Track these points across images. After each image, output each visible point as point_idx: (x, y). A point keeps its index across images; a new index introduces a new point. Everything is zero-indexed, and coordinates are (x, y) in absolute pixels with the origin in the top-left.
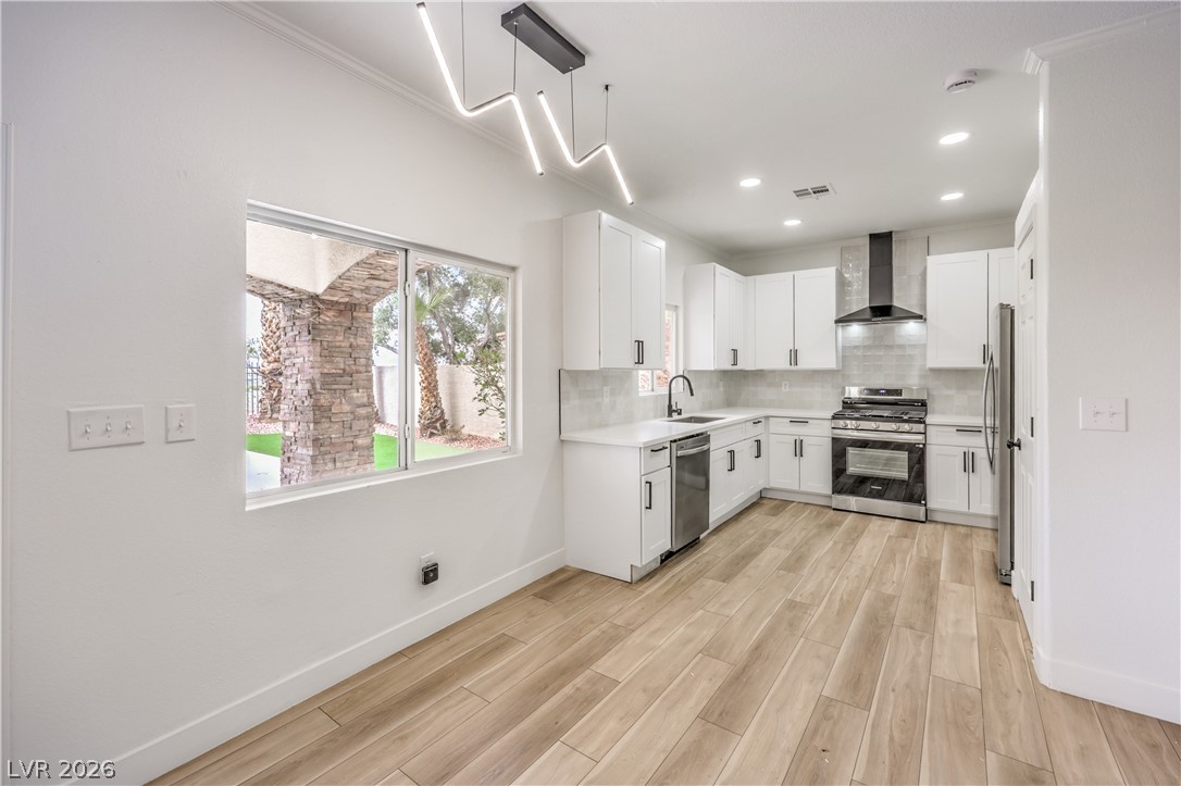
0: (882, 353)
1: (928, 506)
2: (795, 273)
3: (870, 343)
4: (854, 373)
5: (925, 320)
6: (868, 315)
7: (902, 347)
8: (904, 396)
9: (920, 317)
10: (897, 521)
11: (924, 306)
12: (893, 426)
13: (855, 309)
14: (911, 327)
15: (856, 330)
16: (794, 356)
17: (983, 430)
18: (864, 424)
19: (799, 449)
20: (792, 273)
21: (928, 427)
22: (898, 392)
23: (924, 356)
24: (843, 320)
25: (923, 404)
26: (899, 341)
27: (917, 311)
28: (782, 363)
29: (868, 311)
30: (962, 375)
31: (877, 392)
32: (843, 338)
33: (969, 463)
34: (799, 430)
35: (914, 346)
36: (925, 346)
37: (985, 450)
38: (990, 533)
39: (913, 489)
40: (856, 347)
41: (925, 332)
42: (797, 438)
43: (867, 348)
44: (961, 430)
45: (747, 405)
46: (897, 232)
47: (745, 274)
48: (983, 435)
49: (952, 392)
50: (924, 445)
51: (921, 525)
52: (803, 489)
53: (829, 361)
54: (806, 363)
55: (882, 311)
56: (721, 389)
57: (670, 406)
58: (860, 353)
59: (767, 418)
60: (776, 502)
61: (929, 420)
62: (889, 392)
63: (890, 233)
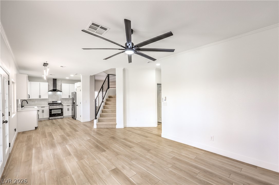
2: (40, 82)
3: (52, 94)
4: (50, 99)
7: (58, 95)
11: (61, 90)
12: (59, 106)
13: (51, 90)
14: (59, 93)
16: (40, 96)
18: (55, 106)
19: (43, 111)
21: (63, 106)
23: (61, 96)
24: (49, 91)
26: (57, 94)
28: (38, 98)
30: (66, 99)
31: (54, 102)
33: (68, 110)
34: (43, 108)
39: (61, 114)
41: (62, 93)
43: (52, 95)
44: (67, 106)
49: (64, 101)
50: (63, 108)
51: (63, 119)
52: (44, 118)
53: (47, 97)
54: (42, 98)
55: (54, 90)
58: (51, 96)
62: (56, 102)
63: (56, 79)
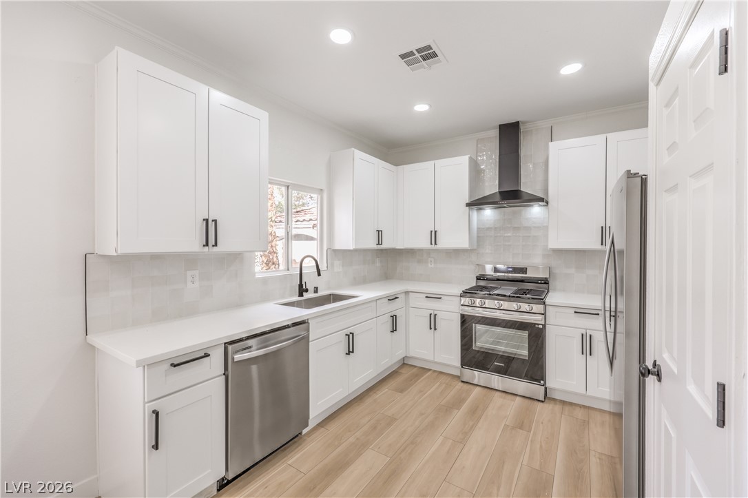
0: (509, 234)
1: (547, 385)
2: (436, 162)
3: (499, 224)
4: (487, 251)
5: (547, 203)
6: (498, 198)
7: (528, 229)
8: (530, 274)
9: (542, 200)
10: (518, 398)
11: (546, 191)
13: (487, 193)
14: (536, 210)
15: (489, 213)
16: (434, 236)
17: (601, 313)
18: (488, 303)
19: (433, 322)
20: (432, 162)
21: (547, 307)
22: (524, 270)
23: (546, 236)
24: (477, 203)
25: (546, 282)
26: (525, 223)
27: (540, 195)
28: (423, 243)
29: (498, 195)
30: (580, 256)
32: (478, 220)
33: (587, 346)
34: (433, 305)
35: (539, 227)
36: (546, 228)
37: (602, 334)
38: (607, 418)
39: (534, 368)
40: (488, 229)
41: (547, 216)
42: (432, 312)
44: (579, 312)
45: (401, 278)
46: (524, 123)
47: (396, 164)
48: (601, 318)
49: (572, 271)
50: (544, 326)
51: (540, 404)
52: (436, 360)
53: (462, 242)
54: (445, 242)
55: (511, 195)
56: (378, 264)
57: (301, 285)
58: (491, 234)
59: (407, 293)
60: (416, 369)
61: (548, 301)
62: (516, 270)
63: (517, 123)
